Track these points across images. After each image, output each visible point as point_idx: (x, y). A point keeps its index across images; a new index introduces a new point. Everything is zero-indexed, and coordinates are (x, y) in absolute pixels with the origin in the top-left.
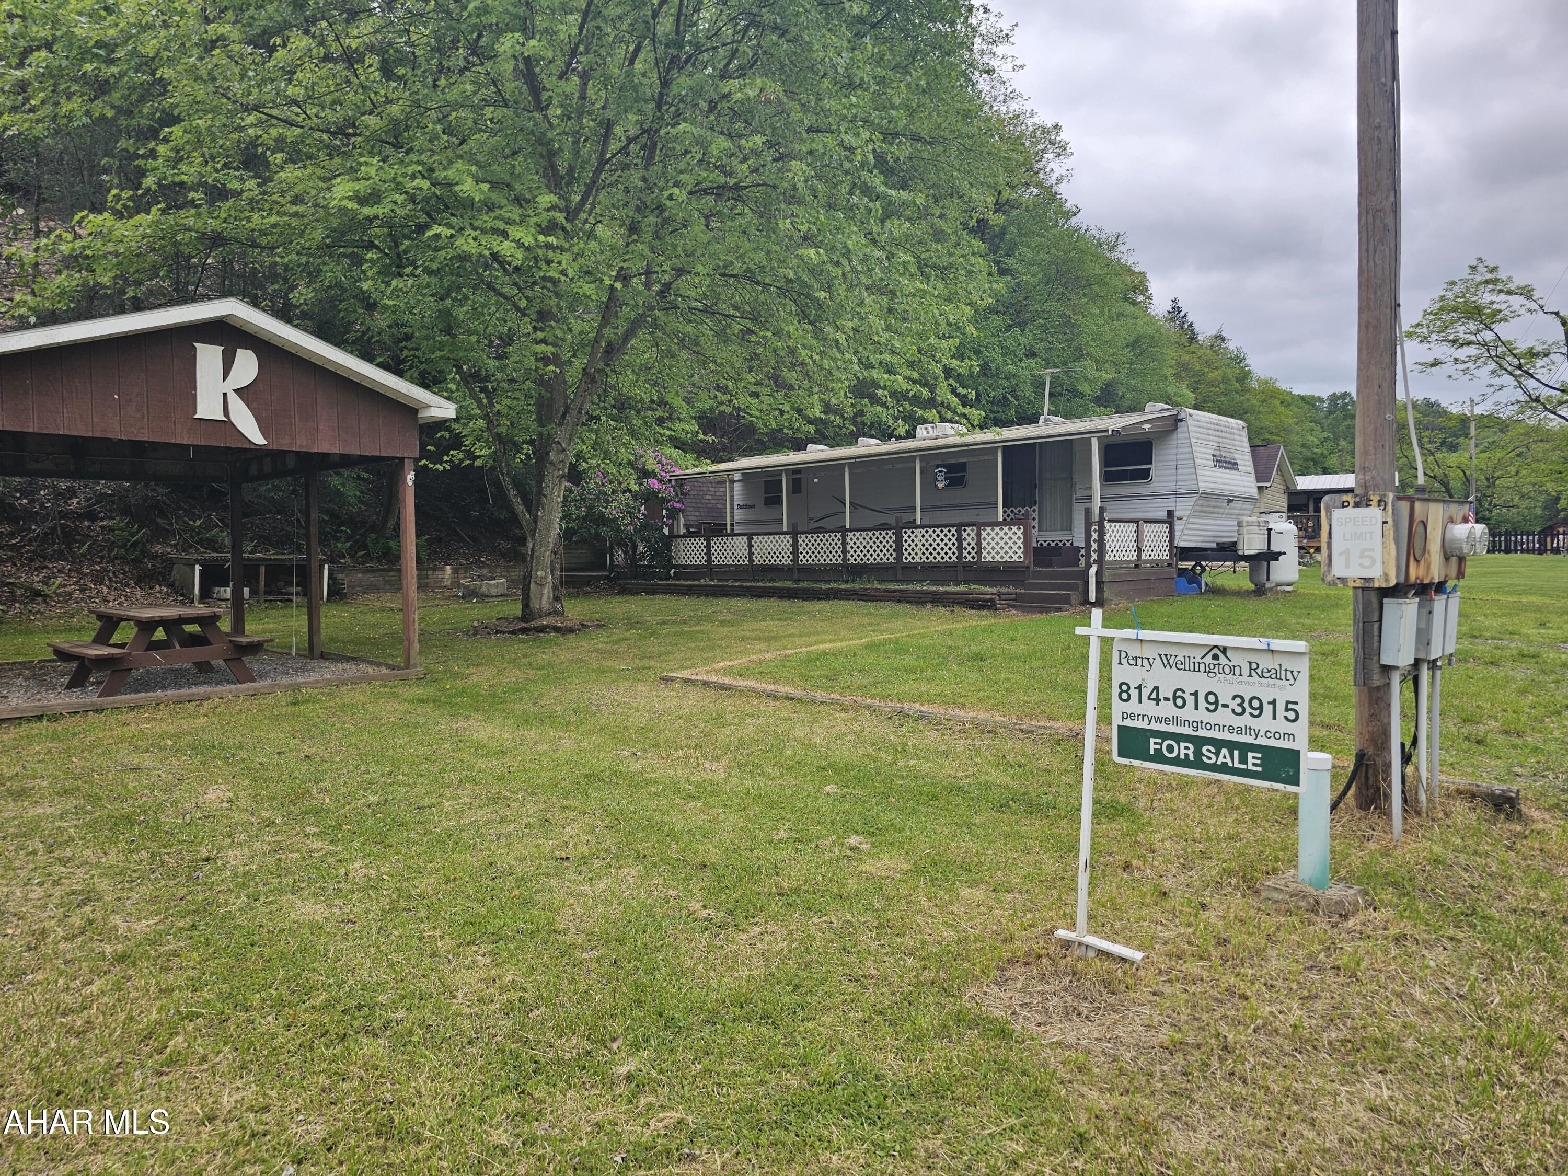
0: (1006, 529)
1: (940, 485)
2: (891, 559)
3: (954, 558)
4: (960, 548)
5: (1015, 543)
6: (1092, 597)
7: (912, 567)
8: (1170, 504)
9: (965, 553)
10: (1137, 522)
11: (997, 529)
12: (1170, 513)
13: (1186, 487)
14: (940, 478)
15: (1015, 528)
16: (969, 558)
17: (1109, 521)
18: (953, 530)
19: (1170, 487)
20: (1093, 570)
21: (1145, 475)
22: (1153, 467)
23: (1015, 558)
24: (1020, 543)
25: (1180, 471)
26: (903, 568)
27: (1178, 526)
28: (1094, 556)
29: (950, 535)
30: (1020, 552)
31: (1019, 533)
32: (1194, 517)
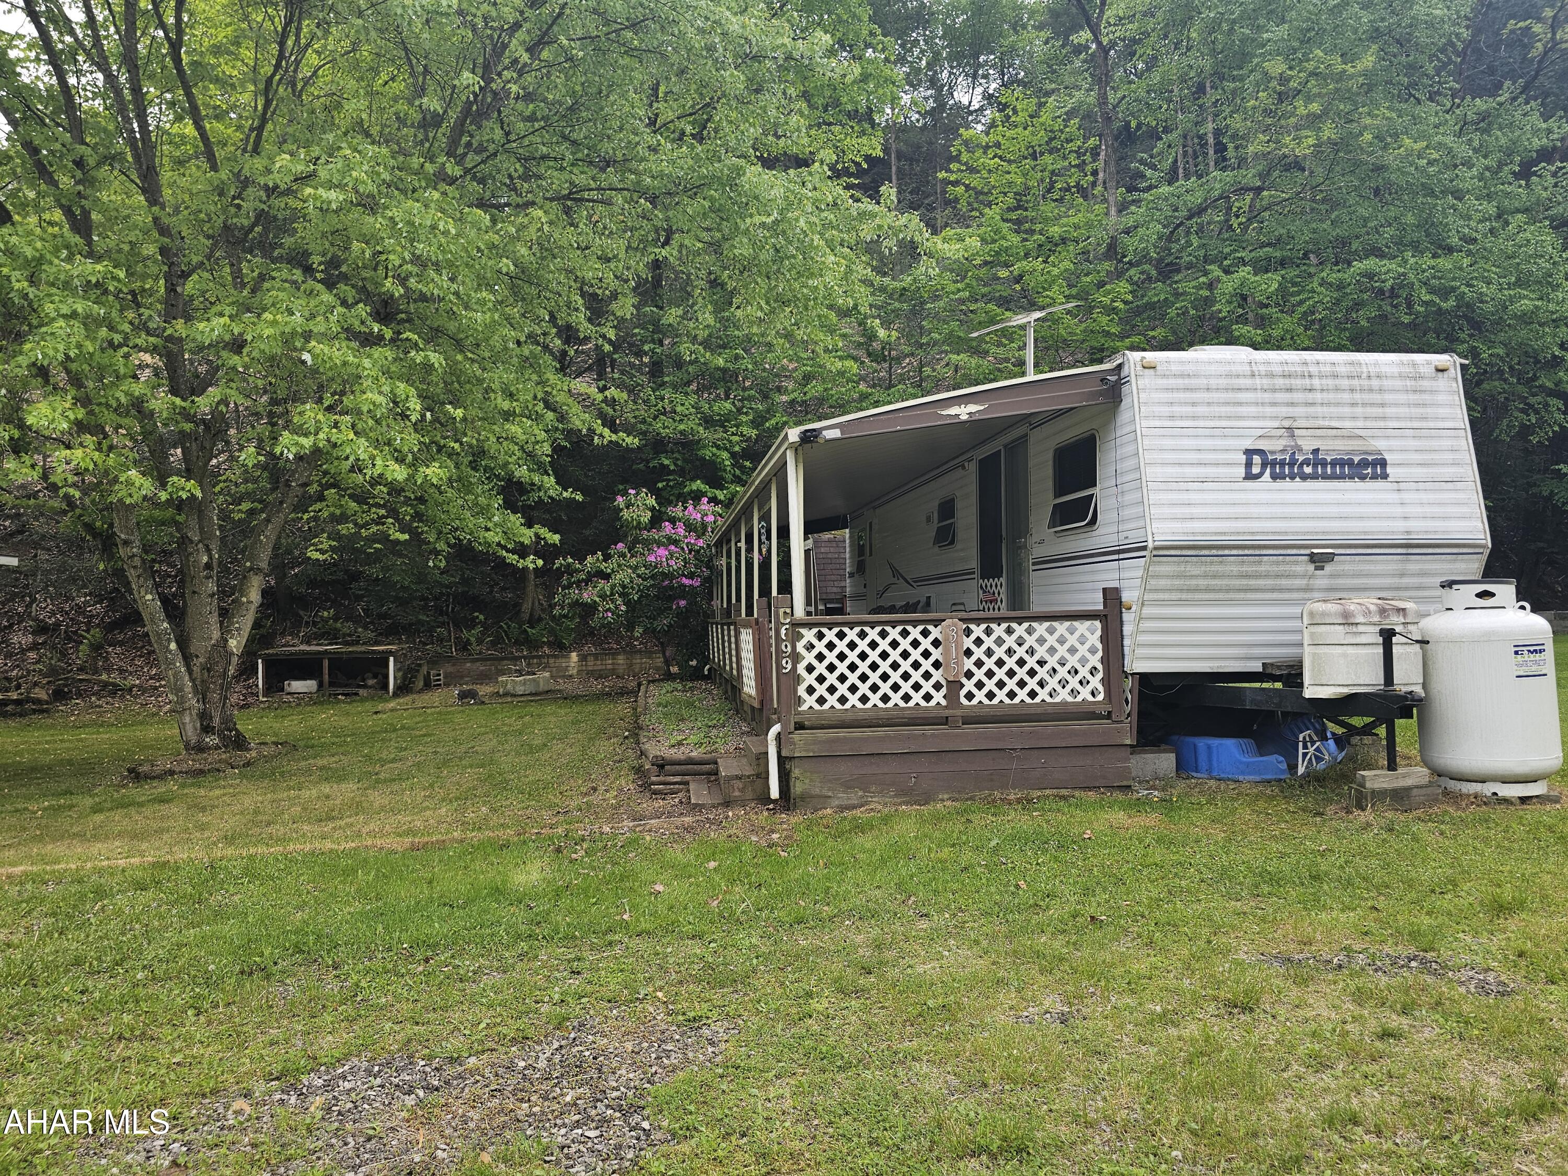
6: (775, 793)
12: (1107, 597)
13: (1132, 532)
19: (1115, 535)
22: (1097, 493)
25: (1125, 498)
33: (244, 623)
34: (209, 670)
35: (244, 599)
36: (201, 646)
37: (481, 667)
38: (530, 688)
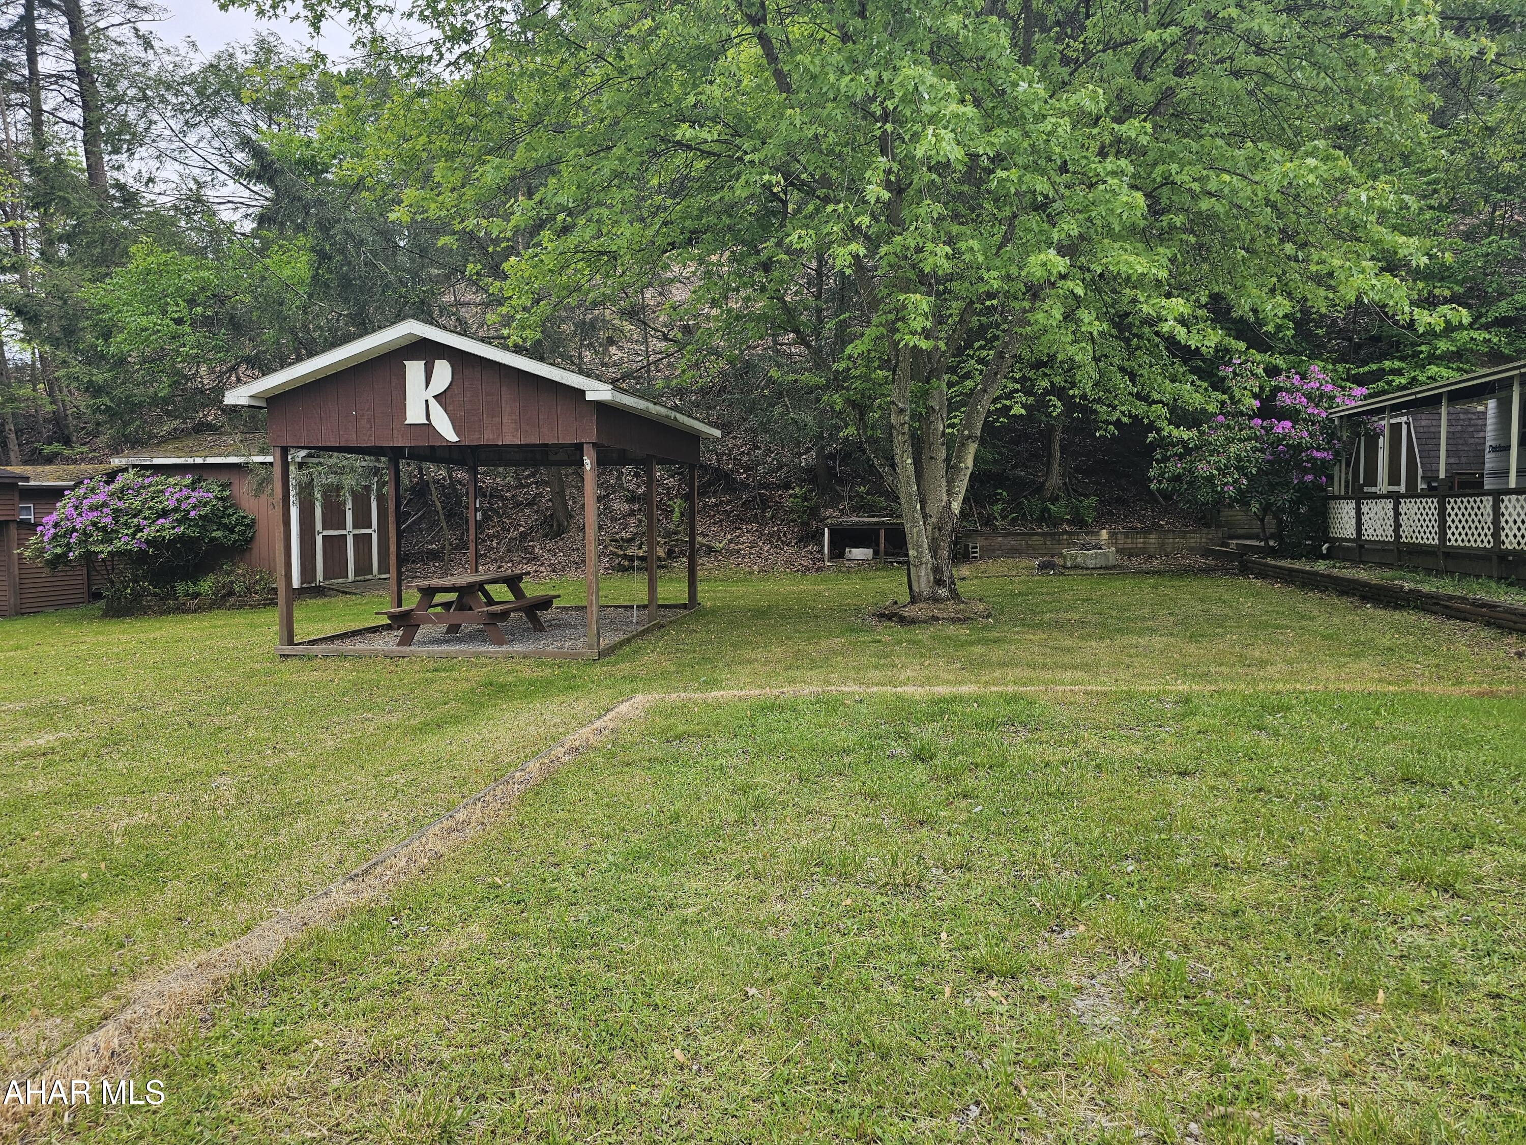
33: (962, 486)
34: (940, 529)
35: (963, 465)
36: (934, 508)
37: (1012, 542)
38: (1101, 562)
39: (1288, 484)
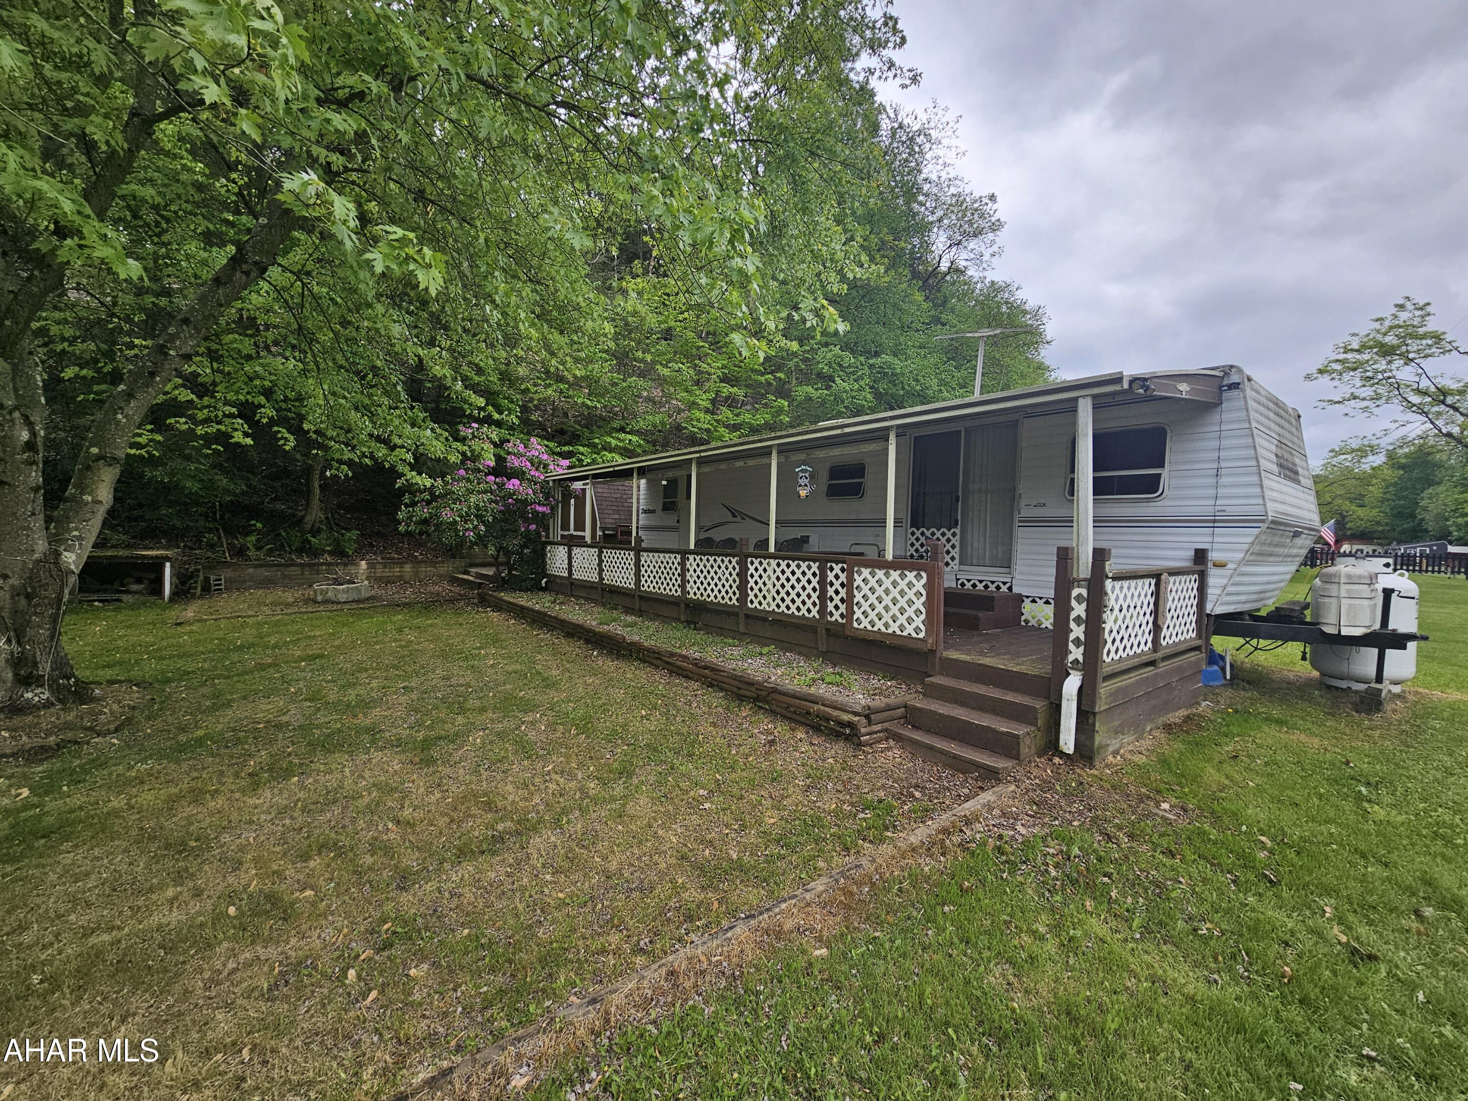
0: (895, 575)
1: (803, 493)
2: (734, 601)
3: (814, 612)
4: (823, 597)
5: (910, 603)
6: (1068, 741)
7: (759, 618)
8: (1200, 538)
9: (831, 607)
10: (1157, 576)
11: (880, 574)
12: (1200, 556)
13: (1234, 506)
14: (802, 482)
15: (911, 576)
16: (837, 616)
17: (1114, 579)
18: (815, 567)
19: (1202, 507)
20: (1072, 684)
21: (1151, 485)
22: (1165, 473)
23: (909, 630)
24: (919, 604)
25: (1223, 480)
26: (747, 616)
27: (1216, 580)
28: (1076, 653)
29: (809, 575)
30: (919, 622)
31: (919, 586)
32: (1249, 563)
33: (88, 530)
35: (87, 498)
39: (516, 531)
